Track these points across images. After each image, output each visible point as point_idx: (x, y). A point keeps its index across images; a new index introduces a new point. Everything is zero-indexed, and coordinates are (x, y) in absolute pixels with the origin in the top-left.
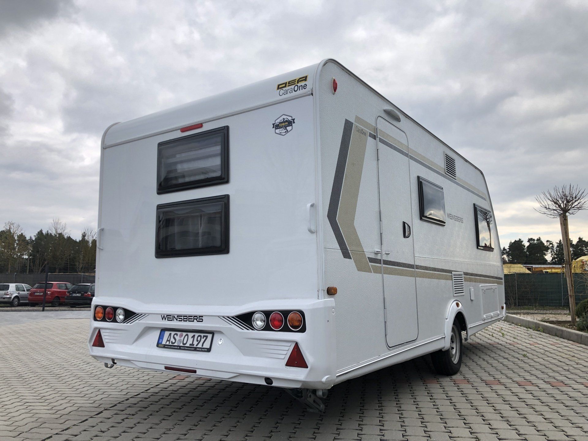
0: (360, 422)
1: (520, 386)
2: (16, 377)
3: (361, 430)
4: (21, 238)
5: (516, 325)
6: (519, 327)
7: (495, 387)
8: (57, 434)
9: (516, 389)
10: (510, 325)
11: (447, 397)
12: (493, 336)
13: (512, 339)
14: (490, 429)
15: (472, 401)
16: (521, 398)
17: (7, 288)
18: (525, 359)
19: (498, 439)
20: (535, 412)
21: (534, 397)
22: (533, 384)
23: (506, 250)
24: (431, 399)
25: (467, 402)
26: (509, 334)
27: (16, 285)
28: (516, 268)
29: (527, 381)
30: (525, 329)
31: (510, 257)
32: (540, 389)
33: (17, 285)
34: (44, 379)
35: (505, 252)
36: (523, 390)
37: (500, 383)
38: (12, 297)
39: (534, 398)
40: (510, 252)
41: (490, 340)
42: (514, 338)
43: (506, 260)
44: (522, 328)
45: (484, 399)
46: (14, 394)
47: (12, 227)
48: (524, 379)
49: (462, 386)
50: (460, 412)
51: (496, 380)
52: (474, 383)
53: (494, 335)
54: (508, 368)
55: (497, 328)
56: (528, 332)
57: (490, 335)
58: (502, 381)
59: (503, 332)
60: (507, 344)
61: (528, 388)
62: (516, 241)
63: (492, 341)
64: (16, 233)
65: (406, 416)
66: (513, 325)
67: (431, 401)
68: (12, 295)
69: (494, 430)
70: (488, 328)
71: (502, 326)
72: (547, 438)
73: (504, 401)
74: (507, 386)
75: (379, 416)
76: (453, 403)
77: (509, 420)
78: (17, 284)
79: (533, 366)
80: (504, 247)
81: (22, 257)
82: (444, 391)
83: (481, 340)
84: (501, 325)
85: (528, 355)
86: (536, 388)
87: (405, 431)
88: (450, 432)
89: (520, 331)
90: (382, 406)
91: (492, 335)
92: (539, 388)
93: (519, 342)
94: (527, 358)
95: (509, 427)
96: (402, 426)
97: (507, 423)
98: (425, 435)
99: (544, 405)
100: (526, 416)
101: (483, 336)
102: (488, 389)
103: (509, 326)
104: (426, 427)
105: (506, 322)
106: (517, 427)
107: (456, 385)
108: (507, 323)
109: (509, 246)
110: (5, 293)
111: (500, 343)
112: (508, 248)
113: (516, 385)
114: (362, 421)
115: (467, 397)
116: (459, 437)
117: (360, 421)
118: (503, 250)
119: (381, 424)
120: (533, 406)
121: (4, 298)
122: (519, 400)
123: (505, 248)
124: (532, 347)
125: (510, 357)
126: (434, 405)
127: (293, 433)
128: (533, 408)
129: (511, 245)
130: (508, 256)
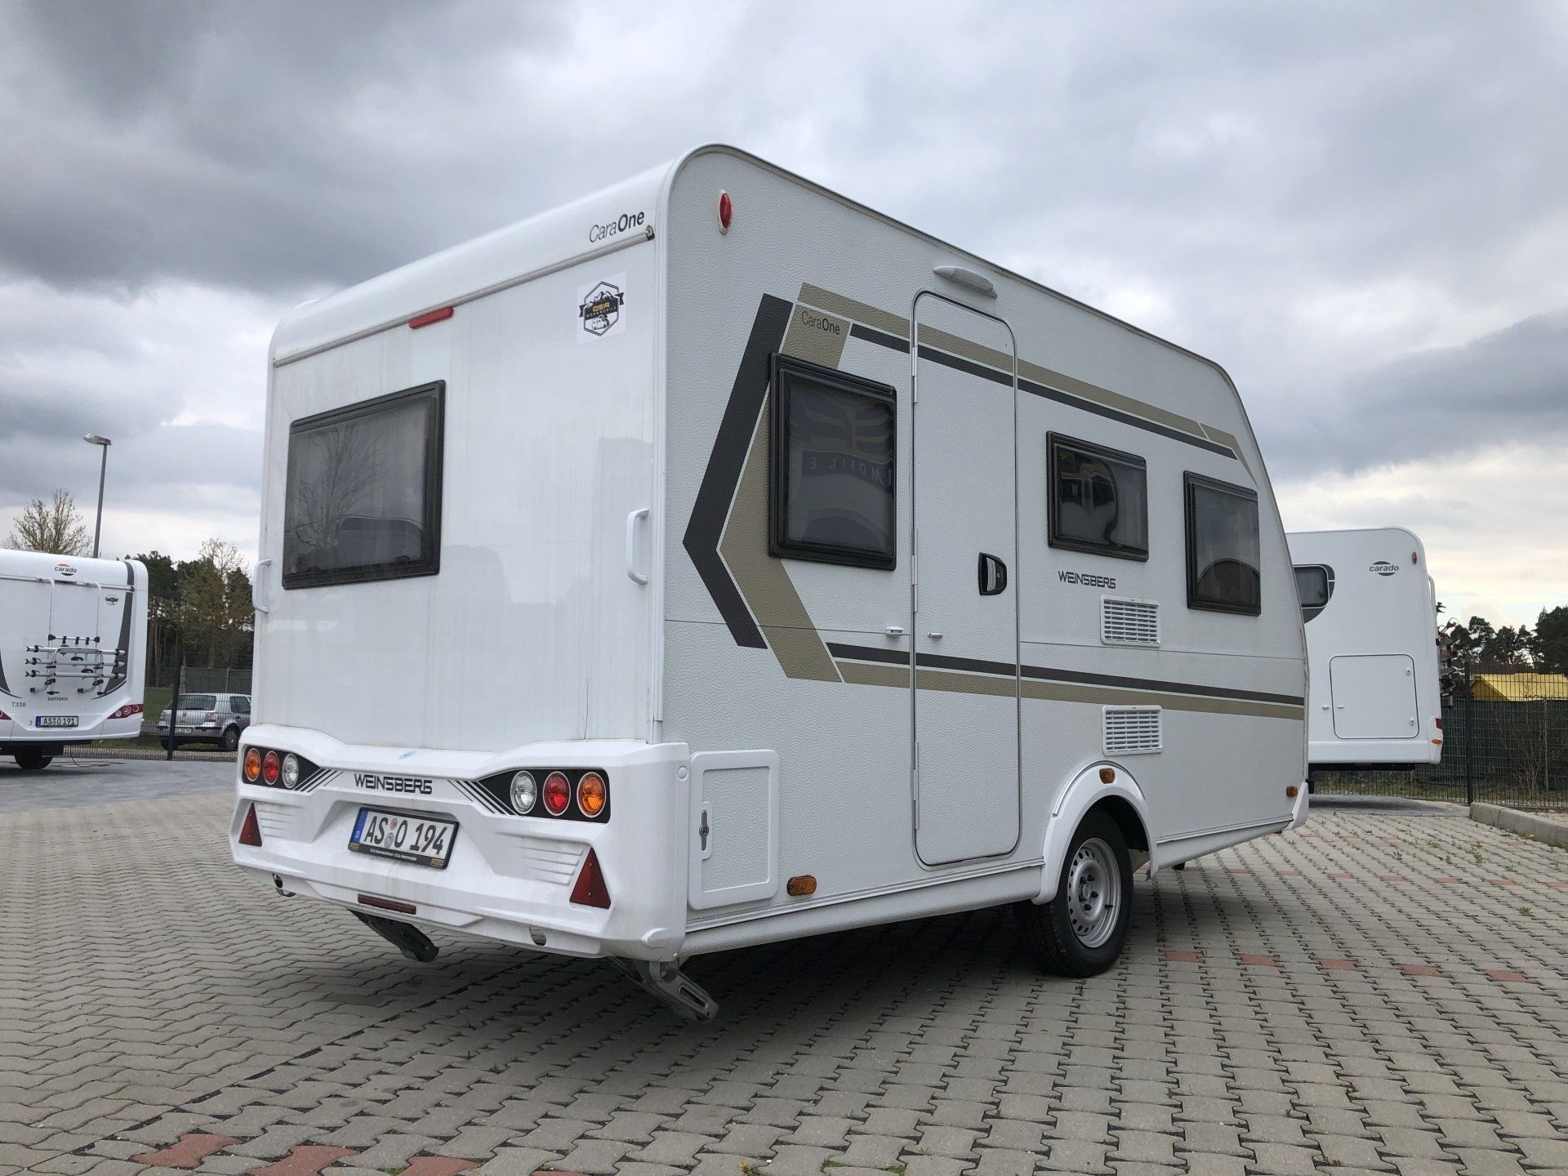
0: (1066, 1039)
1: (1491, 981)
2: (264, 908)
3: (1069, 1056)
4: (239, 582)
5: (1523, 836)
6: (1529, 841)
7: (1422, 981)
8: (373, 1026)
9: (1479, 986)
10: (1506, 835)
11: (1294, 996)
12: (1450, 863)
13: (1501, 871)
14: (1389, 1069)
15: (1357, 1009)
16: (1487, 1009)
17: (211, 704)
18: (1525, 921)
19: (1404, 1090)
20: (1514, 1040)
21: (1522, 1006)
22: (1527, 978)
23: (1528, 634)
24: (1250, 999)
25: (1345, 1010)
26: (1495, 859)
27: (231, 697)
28: (1547, 684)
29: (1514, 970)
30: (1546, 847)
31: (1541, 654)
32: (1543, 989)
33: (234, 697)
34: (327, 914)
35: (1524, 639)
36: (1496, 991)
37: (1441, 972)
38: (224, 727)
39: (1522, 1010)
40: (1541, 640)
41: (1438, 872)
42: (1509, 869)
43: (1528, 661)
44: (1539, 844)
45: (1390, 1006)
46: (265, 943)
47: (218, 552)
48: (1508, 966)
49: (1337, 974)
50: (1320, 1031)
51: (1433, 964)
52: (1369, 969)
53: (1453, 859)
54: (1470, 938)
55: (1466, 842)
56: (1551, 856)
57: (1441, 859)
58: (1446, 967)
59: (1480, 852)
60: (1485, 883)
61: (1512, 986)
62: (1558, 608)
63: (1444, 873)
64: (227, 567)
65: (1180, 1033)
66: (1515, 836)
67: (1251, 1003)
68: (222, 720)
69: (1398, 1072)
70: (1439, 842)
71: (1480, 838)
72: (1528, 1097)
73: (1441, 1013)
74: (1457, 981)
75: (1116, 1029)
76: (1307, 1011)
77: (1443, 1054)
78: (234, 695)
79: (1540, 938)
80: (1523, 627)
81: (240, 628)
82: (1287, 984)
83: (1413, 870)
84: (1480, 835)
85: (1533, 910)
86: (1535, 988)
87: (1175, 1063)
88: (1287, 1071)
89: (1530, 851)
90: (1125, 1008)
91: (1448, 858)
92: (1542, 987)
93: (1518, 878)
94: (1529, 919)
95: (1439, 1069)
96: (1168, 1052)
97: (1436, 1060)
98: (1222, 1073)
99: (1544, 1025)
100: (1488, 1047)
101: (1421, 860)
102: (1405, 985)
103: (1503, 839)
104: (1228, 1057)
105: (1495, 829)
106: (1457, 1069)
107: (1322, 971)
108: (1499, 832)
109: (1537, 625)
110: (207, 716)
111: (1465, 880)
112: (1536, 628)
113: (1483, 979)
114: (1072, 1037)
115: (1345, 999)
116: (1305, 1082)
117: (1069, 1037)
118: (1519, 636)
119: (1117, 1046)
120: (1512, 1027)
121: (205, 729)
122: (1480, 1012)
123: (1528, 629)
124: (1553, 893)
125: (1485, 913)
126: (1256, 1013)
127: (905, 1053)
128: (1512, 1031)
129: (1544, 621)
130: (1533, 651)
